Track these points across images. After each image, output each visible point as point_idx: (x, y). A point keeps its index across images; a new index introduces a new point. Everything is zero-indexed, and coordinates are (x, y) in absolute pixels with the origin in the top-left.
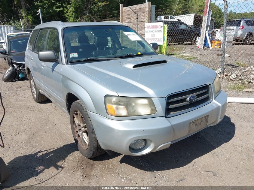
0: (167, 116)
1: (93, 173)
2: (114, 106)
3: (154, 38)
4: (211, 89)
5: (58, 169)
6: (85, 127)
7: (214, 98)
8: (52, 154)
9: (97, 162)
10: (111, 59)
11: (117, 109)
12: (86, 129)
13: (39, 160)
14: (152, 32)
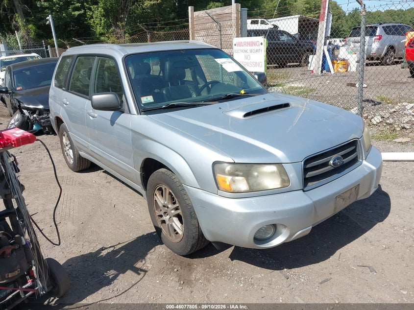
0: (305, 189)
1: (194, 276)
2: (229, 178)
3: (249, 61)
4: (361, 145)
5: (139, 274)
6: (177, 209)
7: (364, 159)
8: (123, 252)
9: (196, 261)
10: (203, 103)
11: (234, 181)
12: (179, 212)
13: (106, 261)
14: (246, 51)
